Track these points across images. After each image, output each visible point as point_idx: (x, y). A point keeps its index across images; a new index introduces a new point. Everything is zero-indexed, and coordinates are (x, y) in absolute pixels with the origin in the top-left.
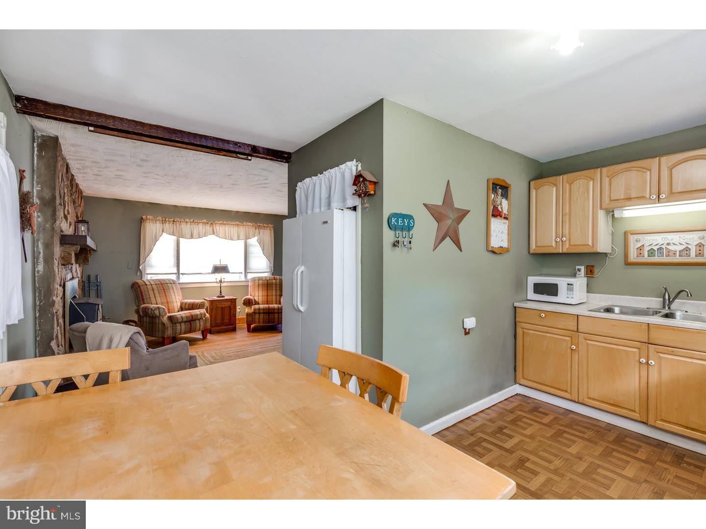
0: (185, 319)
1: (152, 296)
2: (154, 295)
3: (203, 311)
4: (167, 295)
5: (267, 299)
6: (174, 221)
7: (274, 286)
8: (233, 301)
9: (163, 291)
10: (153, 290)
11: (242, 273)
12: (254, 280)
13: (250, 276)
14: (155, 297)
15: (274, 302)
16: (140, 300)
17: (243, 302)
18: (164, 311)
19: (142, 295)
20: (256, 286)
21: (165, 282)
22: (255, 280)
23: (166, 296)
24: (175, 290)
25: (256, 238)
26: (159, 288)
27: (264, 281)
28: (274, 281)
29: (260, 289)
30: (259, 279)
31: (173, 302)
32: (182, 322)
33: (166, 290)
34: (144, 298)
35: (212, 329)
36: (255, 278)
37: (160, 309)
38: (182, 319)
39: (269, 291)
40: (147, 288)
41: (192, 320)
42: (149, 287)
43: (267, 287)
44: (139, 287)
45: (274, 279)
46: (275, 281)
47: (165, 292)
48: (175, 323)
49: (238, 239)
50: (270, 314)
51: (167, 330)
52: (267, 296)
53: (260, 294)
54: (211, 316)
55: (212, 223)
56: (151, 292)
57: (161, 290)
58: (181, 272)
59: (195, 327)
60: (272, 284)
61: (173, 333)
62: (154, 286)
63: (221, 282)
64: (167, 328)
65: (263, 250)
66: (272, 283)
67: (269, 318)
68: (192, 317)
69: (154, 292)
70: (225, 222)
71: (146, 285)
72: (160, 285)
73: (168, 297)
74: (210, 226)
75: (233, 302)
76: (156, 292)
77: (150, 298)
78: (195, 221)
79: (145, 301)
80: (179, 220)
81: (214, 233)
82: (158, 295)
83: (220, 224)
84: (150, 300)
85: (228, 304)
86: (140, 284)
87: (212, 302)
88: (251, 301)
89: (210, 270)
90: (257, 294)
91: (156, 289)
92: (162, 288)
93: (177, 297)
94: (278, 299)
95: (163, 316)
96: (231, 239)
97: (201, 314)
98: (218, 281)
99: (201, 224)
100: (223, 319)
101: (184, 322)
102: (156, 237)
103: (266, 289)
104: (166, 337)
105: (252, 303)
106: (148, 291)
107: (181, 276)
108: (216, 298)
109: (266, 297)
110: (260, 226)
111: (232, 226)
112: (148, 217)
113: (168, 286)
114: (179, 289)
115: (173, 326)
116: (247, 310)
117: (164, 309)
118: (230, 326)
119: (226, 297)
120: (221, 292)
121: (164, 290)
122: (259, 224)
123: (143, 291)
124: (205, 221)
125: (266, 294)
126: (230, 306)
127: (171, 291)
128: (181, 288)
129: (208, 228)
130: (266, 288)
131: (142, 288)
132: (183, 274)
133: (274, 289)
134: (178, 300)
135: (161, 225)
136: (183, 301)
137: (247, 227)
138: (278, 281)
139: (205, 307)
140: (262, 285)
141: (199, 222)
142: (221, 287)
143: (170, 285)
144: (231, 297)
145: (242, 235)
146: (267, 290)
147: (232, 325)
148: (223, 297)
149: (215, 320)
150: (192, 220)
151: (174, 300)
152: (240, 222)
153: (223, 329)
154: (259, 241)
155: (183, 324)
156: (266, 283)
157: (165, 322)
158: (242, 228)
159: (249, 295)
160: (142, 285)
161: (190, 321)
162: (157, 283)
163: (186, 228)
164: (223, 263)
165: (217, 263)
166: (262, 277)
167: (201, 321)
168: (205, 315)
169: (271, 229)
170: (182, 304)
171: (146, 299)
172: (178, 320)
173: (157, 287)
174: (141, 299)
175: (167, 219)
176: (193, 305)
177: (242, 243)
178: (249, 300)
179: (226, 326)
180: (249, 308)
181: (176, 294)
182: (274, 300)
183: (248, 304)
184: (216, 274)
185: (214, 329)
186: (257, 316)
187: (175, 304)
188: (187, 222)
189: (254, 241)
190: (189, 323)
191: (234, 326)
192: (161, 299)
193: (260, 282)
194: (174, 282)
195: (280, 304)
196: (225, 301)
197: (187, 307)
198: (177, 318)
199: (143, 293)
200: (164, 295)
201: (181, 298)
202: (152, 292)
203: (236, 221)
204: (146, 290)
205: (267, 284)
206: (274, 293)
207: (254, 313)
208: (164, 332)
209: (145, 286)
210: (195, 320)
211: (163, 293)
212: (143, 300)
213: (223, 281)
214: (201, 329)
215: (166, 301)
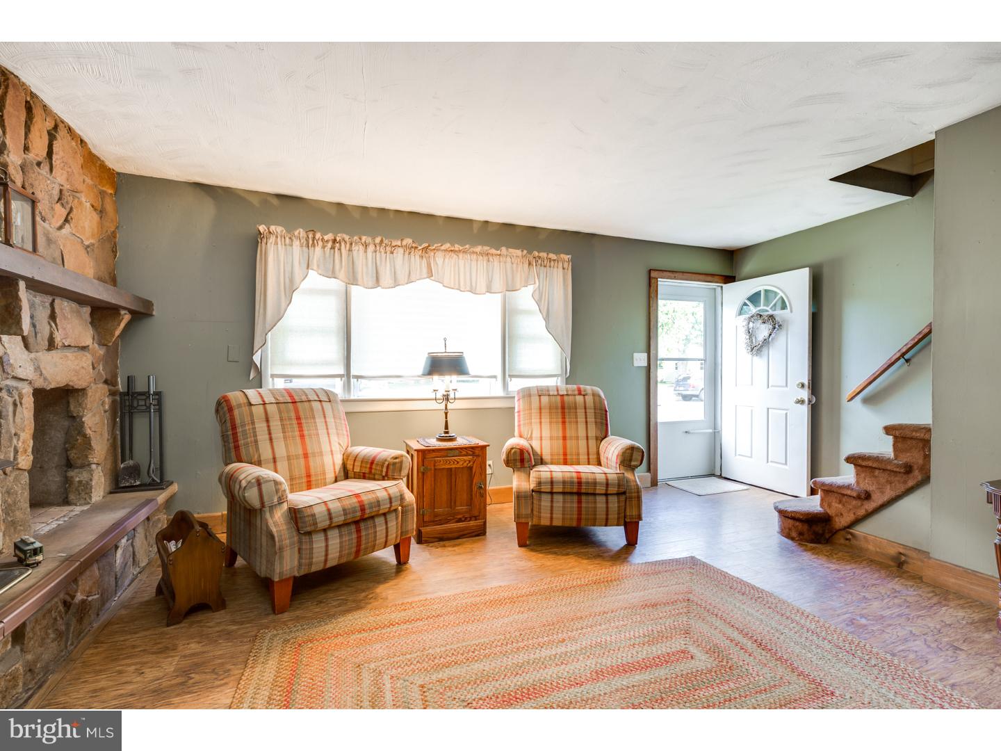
0: (339, 519)
1: (262, 436)
2: (270, 434)
3: (397, 487)
4: (306, 433)
5: (565, 447)
6: (334, 241)
7: (581, 412)
8: (478, 452)
9: (295, 422)
10: (267, 421)
11: (495, 377)
12: (527, 394)
13: (516, 385)
14: (271, 439)
15: (583, 457)
16: (229, 449)
17: (504, 456)
18: (277, 491)
19: (235, 434)
20: (535, 411)
21: (304, 398)
22: (530, 396)
23: (302, 436)
24: (330, 420)
25: (531, 288)
26: (285, 415)
27: (553, 399)
28: (579, 399)
29: (546, 420)
30: (541, 392)
31: (321, 454)
32: (330, 527)
33: (303, 421)
34: (241, 442)
35: (423, 530)
36: (529, 389)
37: (264, 487)
38: (331, 518)
39: (567, 425)
40: (251, 414)
41: (363, 519)
42: (258, 411)
43: (563, 414)
44: (231, 409)
45: (580, 394)
46: (582, 397)
47: (300, 424)
48: (309, 533)
49: (489, 290)
50: (584, 498)
51: (281, 558)
52: (564, 438)
53: (546, 433)
54: (420, 497)
55: (427, 248)
56: (261, 426)
57: (290, 419)
58: (354, 372)
59: (371, 537)
60: (575, 407)
61: (300, 565)
62: (272, 409)
63: (446, 398)
64: (281, 549)
65: (547, 319)
66: (575, 403)
67: (580, 508)
68: (363, 509)
69: (268, 426)
70: (457, 247)
71: (250, 404)
72: (290, 405)
73: (307, 439)
74: (422, 257)
75: (478, 456)
76: (276, 424)
77: (256, 441)
78: (386, 241)
79: (243, 451)
80: (347, 238)
81: (430, 274)
82: (281, 435)
83: (446, 250)
84: (257, 449)
85: (463, 461)
86: (234, 403)
87: (424, 454)
88: (526, 455)
89: (421, 364)
90: (536, 434)
91: (277, 417)
92: (293, 415)
93: (334, 438)
94: (593, 449)
95: (272, 508)
96: (473, 291)
97: (390, 499)
98: (439, 395)
99: (401, 250)
100: (452, 502)
101: (339, 527)
102: (292, 281)
103: (560, 420)
104: (276, 579)
105: (530, 460)
106: (253, 423)
107: (353, 381)
108: (433, 443)
109: (561, 442)
110: (539, 257)
111: (474, 257)
112: (273, 228)
113: (312, 409)
114: (343, 416)
115: (300, 542)
116: (519, 482)
117: (276, 483)
118: (472, 523)
119: (461, 441)
120: (446, 427)
121: (298, 418)
122: (536, 253)
123: (238, 421)
124: (408, 241)
125: (560, 434)
126: (471, 468)
127: (320, 421)
128: (347, 413)
129: (416, 260)
130: (560, 416)
131: (236, 412)
132: (358, 377)
133: (581, 419)
134: (336, 447)
135: (305, 249)
136: (350, 449)
137: (509, 259)
138: (589, 399)
139: (405, 472)
140: (550, 408)
141: (394, 244)
142: (446, 414)
143: (316, 405)
144: (475, 441)
145: (498, 283)
146: (564, 423)
147: (476, 518)
148: (452, 439)
149: (433, 505)
150: (378, 240)
151: (326, 448)
152: (492, 247)
153: (452, 531)
154: (537, 296)
155: (334, 536)
156: (559, 405)
157: (274, 530)
158: (496, 263)
159: (516, 433)
160: (239, 406)
161: (357, 523)
162: (281, 400)
163: (363, 257)
164: (453, 348)
165: (438, 349)
166: (548, 389)
167: (391, 517)
168: (402, 498)
169: (566, 265)
170: (346, 457)
171: (247, 444)
172: (315, 524)
173: (280, 412)
174: (232, 445)
175: (318, 235)
176: (372, 463)
177: (498, 298)
178: (522, 451)
179: (460, 521)
180: (523, 475)
181: (332, 431)
182: (583, 450)
183: (518, 464)
184: (436, 377)
185: (428, 529)
186: (545, 501)
187: (327, 460)
188: (366, 245)
189: (525, 297)
190: (353, 528)
191: (479, 522)
192: (286, 446)
193: (545, 400)
194: (330, 397)
195: (599, 464)
196: (457, 452)
197: (357, 469)
198: (313, 515)
199: (239, 430)
200: (297, 433)
201: (345, 441)
202: (265, 424)
203: (483, 244)
204: (247, 419)
205: (563, 408)
206: (582, 433)
207: (538, 491)
208: (273, 564)
209: (245, 409)
210: (372, 518)
211: (296, 426)
212: (237, 448)
213: (452, 396)
214: (393, 542)
215: (300, 452)
